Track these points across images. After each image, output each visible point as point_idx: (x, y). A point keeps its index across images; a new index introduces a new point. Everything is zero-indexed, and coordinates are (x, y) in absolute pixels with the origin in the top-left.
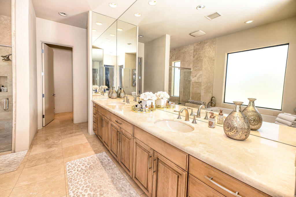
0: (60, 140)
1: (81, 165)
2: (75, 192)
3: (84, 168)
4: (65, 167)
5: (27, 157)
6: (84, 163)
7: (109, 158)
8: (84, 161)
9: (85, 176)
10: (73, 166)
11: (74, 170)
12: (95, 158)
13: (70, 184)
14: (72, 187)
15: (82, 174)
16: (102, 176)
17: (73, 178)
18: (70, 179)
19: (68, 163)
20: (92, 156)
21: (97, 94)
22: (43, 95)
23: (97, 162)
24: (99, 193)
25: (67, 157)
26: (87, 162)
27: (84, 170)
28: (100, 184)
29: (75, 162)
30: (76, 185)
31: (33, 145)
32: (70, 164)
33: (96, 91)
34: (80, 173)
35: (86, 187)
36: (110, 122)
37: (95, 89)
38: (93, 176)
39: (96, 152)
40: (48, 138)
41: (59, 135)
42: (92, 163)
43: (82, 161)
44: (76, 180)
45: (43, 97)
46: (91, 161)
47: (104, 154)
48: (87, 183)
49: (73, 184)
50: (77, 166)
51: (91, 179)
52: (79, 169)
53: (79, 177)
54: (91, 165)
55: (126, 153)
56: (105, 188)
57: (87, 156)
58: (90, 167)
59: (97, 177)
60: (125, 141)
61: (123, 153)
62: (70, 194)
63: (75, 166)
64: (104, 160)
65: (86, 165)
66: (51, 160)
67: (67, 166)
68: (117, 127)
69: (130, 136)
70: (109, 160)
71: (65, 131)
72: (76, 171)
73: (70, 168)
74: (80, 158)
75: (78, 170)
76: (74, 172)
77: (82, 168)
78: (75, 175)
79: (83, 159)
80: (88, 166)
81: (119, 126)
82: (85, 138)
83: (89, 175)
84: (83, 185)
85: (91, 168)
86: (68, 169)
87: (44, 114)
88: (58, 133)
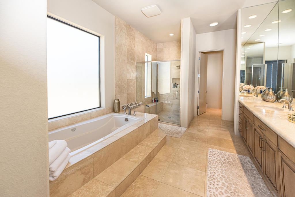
0: (208, 129)
1: (221, 156)
2: (212, 174)
3: (223, 159)
4: (207, 151)
5: (186, 132)
6: (223, 156)
7: (253, 165)
8: (224, 154)
9: (222, 166)
10: (213, 153)
11: (214, 157)
12: (236, 157)
13: (209, 166)
14: (210, 169)
15: (220, 164)
16: (240, 177)
17: (212, 163)
18: (209, 162)
19: (210, 149)
20: (233, 154)
21: (250, 95)
22: (198, 91)
23: (237, 162)
24: (234, 189)
25: (211, 145)
26: (226, 156)
27: (222, 161)
28: (236, 182)
29: (215, 151)
30: (214, 169)
31: (190, 126)
32: (211, 151)
33: (249, 91)
34: (218, 162)
35: (222, 176)
36: (254, 127)
37: (248, 90)
38: (230, 171)
39: (239, 153)
40: (200, 124)
41: (207, 125)
42: (231, 160)
43: (222, 153)
44: (214, 165)
45: (198, 93)
46: (231, 157)
47: (248, 159)
48: (223, 174)
49: (212, 167)
50: (217, 155)
51: (228, 172)
52: (219, 159)
53: (216, 165)
54: (230, 161)
55: (271, 166)
56: (241, 188)
57: (228, 152)
58: (228, 162)
59: (234, 174)
60: (269, 152)
61: (267, 165)
62: (208, 173)
63: (215, 154)
64: (246, 164)
65: (225, 158)
66: (199, 141)
67: (209, 151)
68: (261, 133)
69: (275, 148)
70: (252, 167)
71: (213, 124)
72: (215, 159)
73: (211, 154)
74: (221, 150)
75: (217, 159)
76: (213, 158)
77: (220, 159)
78: (214, 161)
79: (224, 152)
80: (227, 161)
81: (262, 133)
82: (230, 135)
83: (227, 168)
84: (219, 173)
85: (230, 163)
86: (209, 153)
87: (199, 106)
88: (207, 123)
